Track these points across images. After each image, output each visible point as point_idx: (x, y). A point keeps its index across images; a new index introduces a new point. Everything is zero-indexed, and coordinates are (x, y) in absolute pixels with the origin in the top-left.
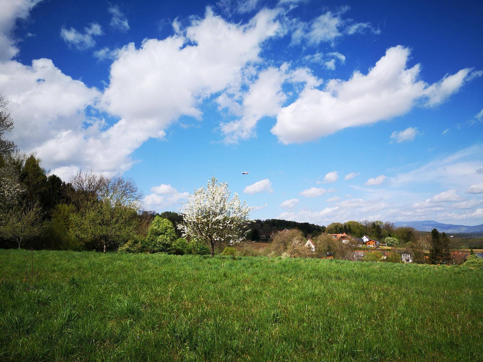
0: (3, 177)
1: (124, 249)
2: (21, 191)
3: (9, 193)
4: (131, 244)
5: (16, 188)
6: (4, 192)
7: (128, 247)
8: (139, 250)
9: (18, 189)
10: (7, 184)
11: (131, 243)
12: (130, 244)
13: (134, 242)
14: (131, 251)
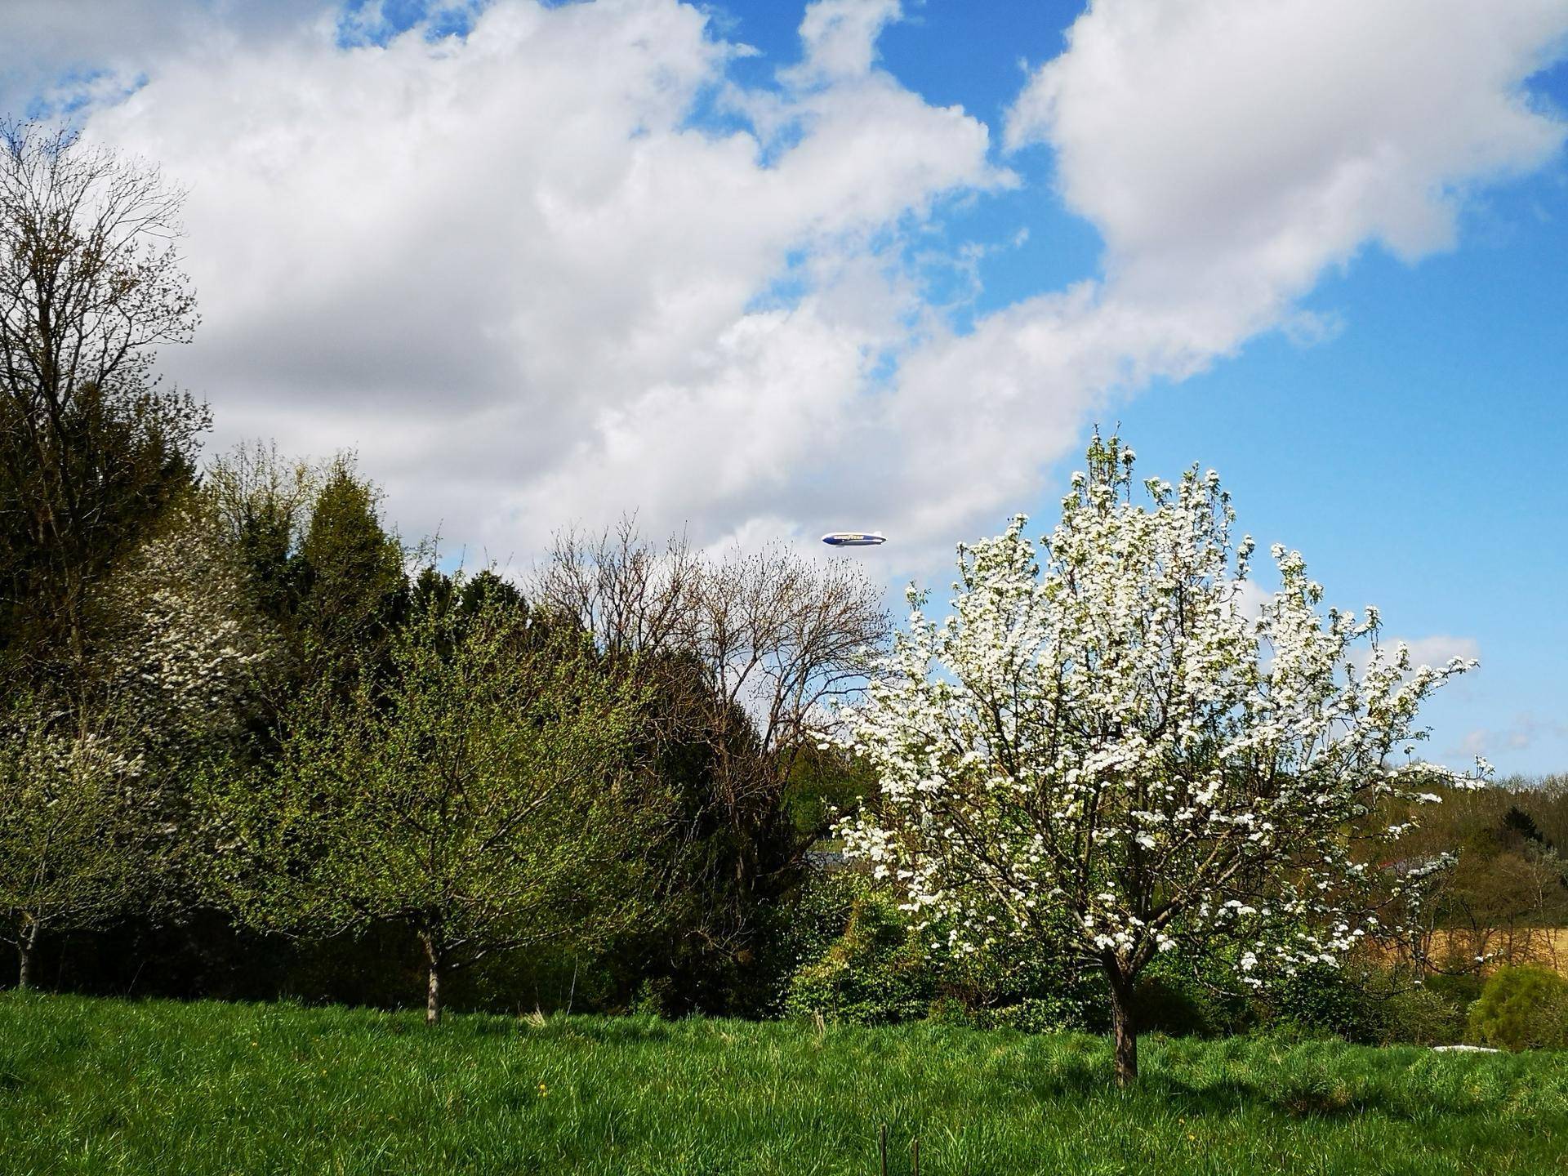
0: (156, 590)
1: (822, 975)
2: (242, 660)
3: (181, 671)
4: (862, 948)
5: (217, 646)
6: (159, 669)
7: (846, 966)
8: (907, 982)
9: (229, 651)
10: (174, 621)
11: (862, 942)
12: (853, 950)
13: (878, 938)
14: (864, 988)
